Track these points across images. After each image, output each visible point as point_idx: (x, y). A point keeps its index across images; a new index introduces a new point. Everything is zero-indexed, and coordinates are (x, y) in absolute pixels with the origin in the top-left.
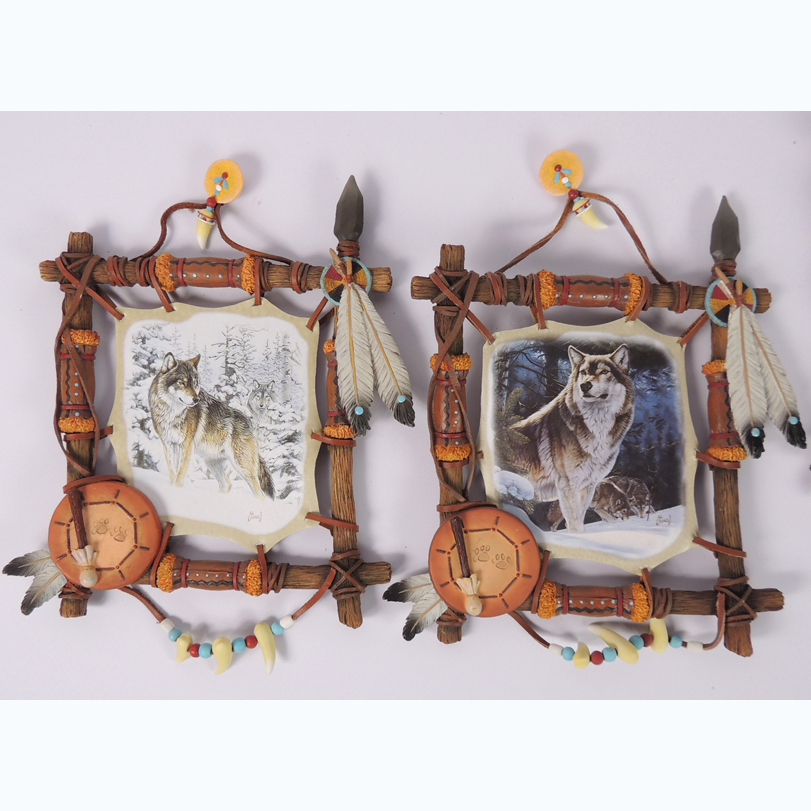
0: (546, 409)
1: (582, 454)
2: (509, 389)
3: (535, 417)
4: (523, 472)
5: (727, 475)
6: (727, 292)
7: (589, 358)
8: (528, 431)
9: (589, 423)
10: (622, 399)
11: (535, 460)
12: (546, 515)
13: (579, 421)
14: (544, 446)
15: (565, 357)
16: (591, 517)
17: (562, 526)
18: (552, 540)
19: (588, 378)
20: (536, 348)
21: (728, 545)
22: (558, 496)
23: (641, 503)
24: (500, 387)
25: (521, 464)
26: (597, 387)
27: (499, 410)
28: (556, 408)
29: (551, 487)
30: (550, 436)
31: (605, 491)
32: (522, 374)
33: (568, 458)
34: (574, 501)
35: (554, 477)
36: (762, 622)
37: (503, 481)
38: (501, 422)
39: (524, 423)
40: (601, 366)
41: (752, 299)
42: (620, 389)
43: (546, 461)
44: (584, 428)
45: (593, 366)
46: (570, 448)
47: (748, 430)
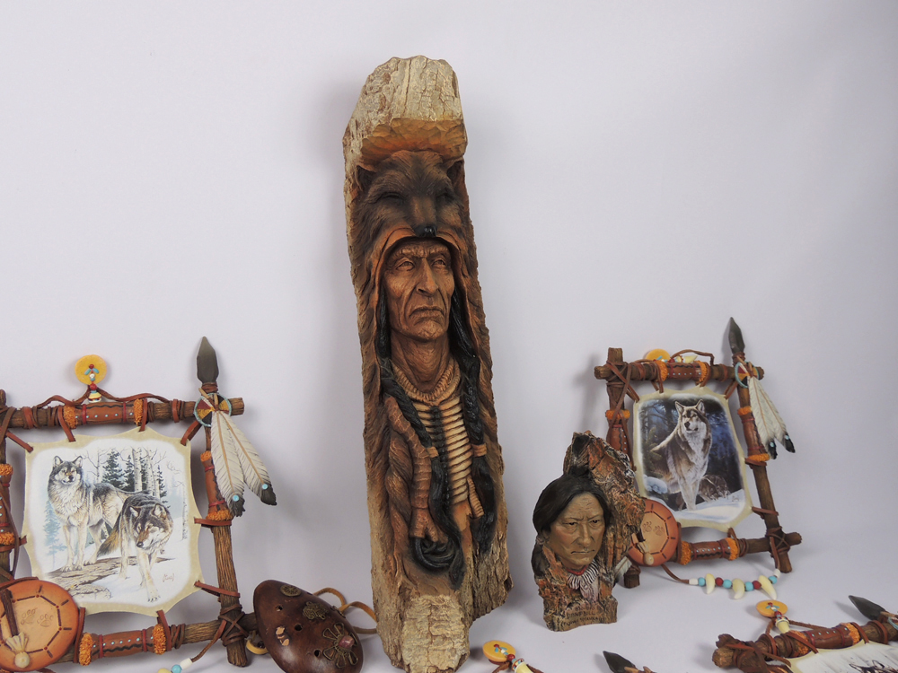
0: (669, 439)
1: (690, 463)
2: (649, 428)
3: (664, 443)
4: (660, 477)
5: (759, 470)
6: (744, 369)
7: (686, 408)
8: (660, 452)
9: (691, 445)
10: (705, 430)
11: (666, 469)
12: (675, 502)
13: (686, 444)
14: (670, 460)
15: (675, 408)
16: (699, 500)
17: (685, 507)
18: (679, 516)
19: (687, 419)
20: (660, 404)
21: (767, 511)
22: (680, 489)
23: (723, 489)
24: (643, 428)
25: (658, 472)
26: (693, 424)
27: (644, 441)
28: (673, 439)
29: (676, 484)
30: (673, 454)
31: (704, 484)
32: (654, 419)
33: (684, 467)
34: (689, 491)
35: (677, 478)
36: (793, 551)
37: (649, 483)
38: (646, 448)
39: (658, 447)
40: (692, 412)
41: (756, 373)
42: (703, 424)
43: (672, 469)
44: (689, 447)
45: (689, 412)
46: (684, 460)
47: (768, 444)
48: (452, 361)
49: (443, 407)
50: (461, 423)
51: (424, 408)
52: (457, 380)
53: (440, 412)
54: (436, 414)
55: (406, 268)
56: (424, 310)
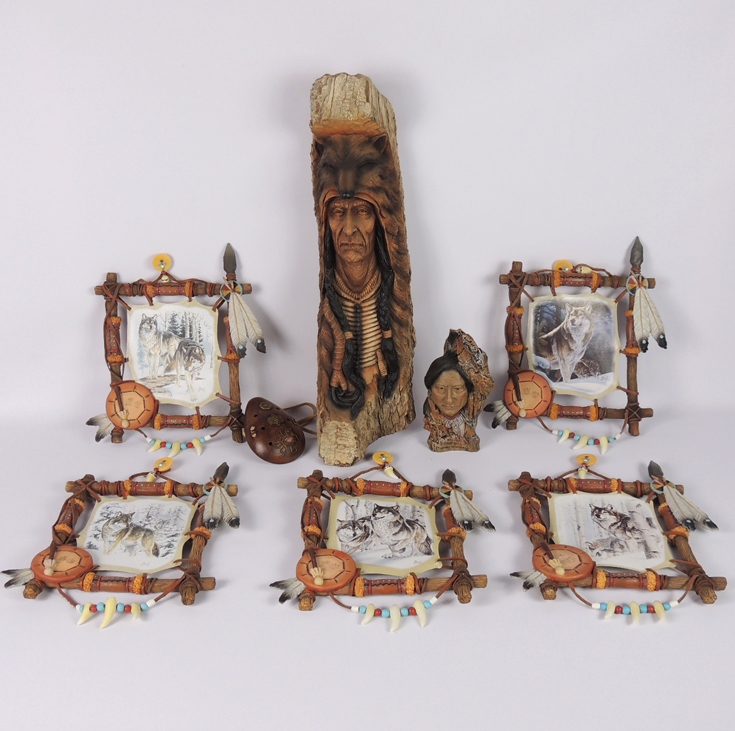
0: (555, 330)
1: (570, 350)
2: (540, 322)
3: (551, 333)
4: (545, 357)
5: (632, 361)
6: (635, 280)
7: (574, 308)
8: (547, 339)
9: (573, 336)
10: (588, 327)
11: (550, 352)
12: (554, 375)
13: (570, 335)
14: (554, 346)
15: (564, 308)
16: (574, 376)
17: (561, 380)
18: (555, 386)
19: (574, 317)
20: (552, 304)
21: (632, 391)
22: (560, 367)
23: (595, 371)
24: (536, 321)
25: (544, 353)
26: (577, 322)
27: (535, 330)
28: (559, 330)
29: (557, 363)
30: (557, 341)
31: (580, 365)
32: (546, 315)
33: (565, 351)
34: (566, 370)
35: (558, 359)
36: (643, 422)
37: (536, 360)
38: (536, 336)
39: (546, 336)
40: (579, 312)
41: (646, 283)
42: (587, 321)
43: (555, 352)
44: (572, 338)
45: (576, 312)
46: (566, 347)
47: (641, 341)
48: (377, 272)
49: (363, 305)
50: (375, 315)
51: (351, 304)
52: (378, 286)
53: (361, 308)
54: (358, 309)
55: (338, 214)
56: (347, 244)
